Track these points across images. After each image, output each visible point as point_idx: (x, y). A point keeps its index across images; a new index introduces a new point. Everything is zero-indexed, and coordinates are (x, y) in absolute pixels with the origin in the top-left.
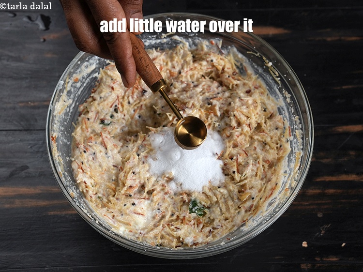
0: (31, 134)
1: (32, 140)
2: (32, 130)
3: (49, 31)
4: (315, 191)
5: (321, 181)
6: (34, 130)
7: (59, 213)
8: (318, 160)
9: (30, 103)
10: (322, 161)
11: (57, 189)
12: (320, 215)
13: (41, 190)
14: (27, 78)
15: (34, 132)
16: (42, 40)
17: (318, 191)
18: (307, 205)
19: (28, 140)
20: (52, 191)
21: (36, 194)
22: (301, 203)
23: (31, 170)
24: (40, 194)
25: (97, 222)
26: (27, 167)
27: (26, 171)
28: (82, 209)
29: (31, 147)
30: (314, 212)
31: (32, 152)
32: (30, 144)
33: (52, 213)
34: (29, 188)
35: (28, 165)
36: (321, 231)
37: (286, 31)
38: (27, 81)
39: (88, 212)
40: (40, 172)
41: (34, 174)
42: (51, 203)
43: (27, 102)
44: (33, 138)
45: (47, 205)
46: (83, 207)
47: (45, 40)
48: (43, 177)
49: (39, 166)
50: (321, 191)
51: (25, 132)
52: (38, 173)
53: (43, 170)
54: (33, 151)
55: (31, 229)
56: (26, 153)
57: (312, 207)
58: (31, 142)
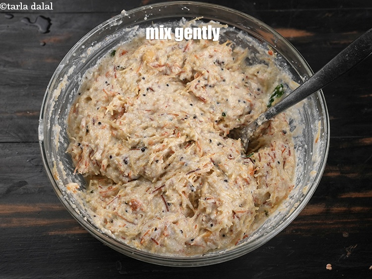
0: (30, 147)
1: (31, 153)
2: (31, 142)
3: (49, 33)
4: (340, 209)
5: (347, 198)
6: (33, 142)
7: (60, 233)
8: (344, 175)
9: (28, 112)
10: (347, 175)
11: (58, 207)
12: (345, 235)
13: (40, 208)
14: (25, 85)
15: (33, 144)
16: (42, 44)
17: (343, 209)
18: (331, 224)
19: (27, 153)
20: (53, 208)
21: (35, 212)
22: (325, 221)
23: (29, 186)
24: (39, 212)
25: (85, 219)
26: (26, 183)
27: (24, 187)
29: (30, 161)
30: (339, 232)
31: (30, 167)
32: (29, 157)
33: (53, 233)
34: (28, 206)
35: (27, 181)
36: (347, 252)
37: (308, 34)
38: (26, 88)
39: (77, 208)
40: (39, 188)
41: (33, 190)
42: (52, 222)
43: (26, 112)
44: (32, 151)
45: (47, 224)
46: (72, 202)
47: (45, 44)
48: (43, 193)
49: (39, 182)
50: (347, 209)
51: (23, 145)
52: (38, 189)
53: (43, 186)
54: (31, 165)
55: (30, 251)
56: (25, 167)
57: (337, 226)
58: (29, 156)
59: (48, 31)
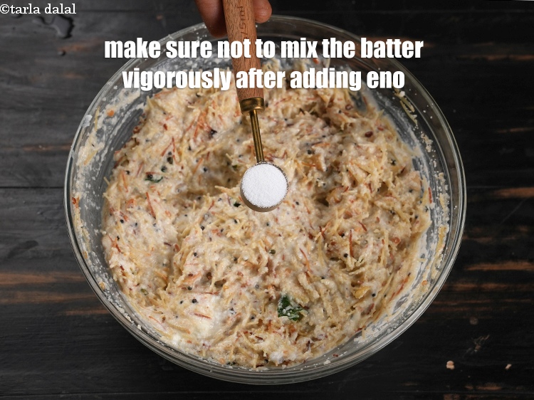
0: (42, 194)
1: (43, 203)
2: (43, 188)
3: (71, 39)
4: (466, 286)
5: (476, 271)
6: (47, 188)
7: (82, 312)
8: (472, 239)
9: (40, 147)
10: (478, 240)
11: (79, 277)
12: (474, 322)
13: (55, 278)
14: (36, 110)
15: (47, 190)
16: (60, 53)
17: (471, 286)
18: (454, 306)
19: (37, 203)
20: (72, 279)
22: (445, 303)
23: (40, 248)
24: (54, 284)
25: (139, 327)
26: (35, 244)
27: (33, 249)
28: (117, 307)
29: (42, 214)
30: (464, 317)
31: (42, 221)
32: (40, 209)
33: (72, 313)
34: (38, 275)
35: (37, 240)
36: (475, 346)
37: (427, 45)
38: (38, 114)
39: (125, 312)
40: (54, 251)
41: (45, 254)
42: (71, 297)
43: (37, 146)
44: (45, 200)
45: (64, 301)
46: (118, 305)
47: (64, 54)
48: (58, 258)
49: (54, 242)
50: (476, 286)
51: (33, 191)
52: (52, 252)
53: (59, 248)
54: (44, 219)
55: (40, 336)
56: (34, 221)
57: (462, 309)
58: (41, 206)
59: (69, 35)
